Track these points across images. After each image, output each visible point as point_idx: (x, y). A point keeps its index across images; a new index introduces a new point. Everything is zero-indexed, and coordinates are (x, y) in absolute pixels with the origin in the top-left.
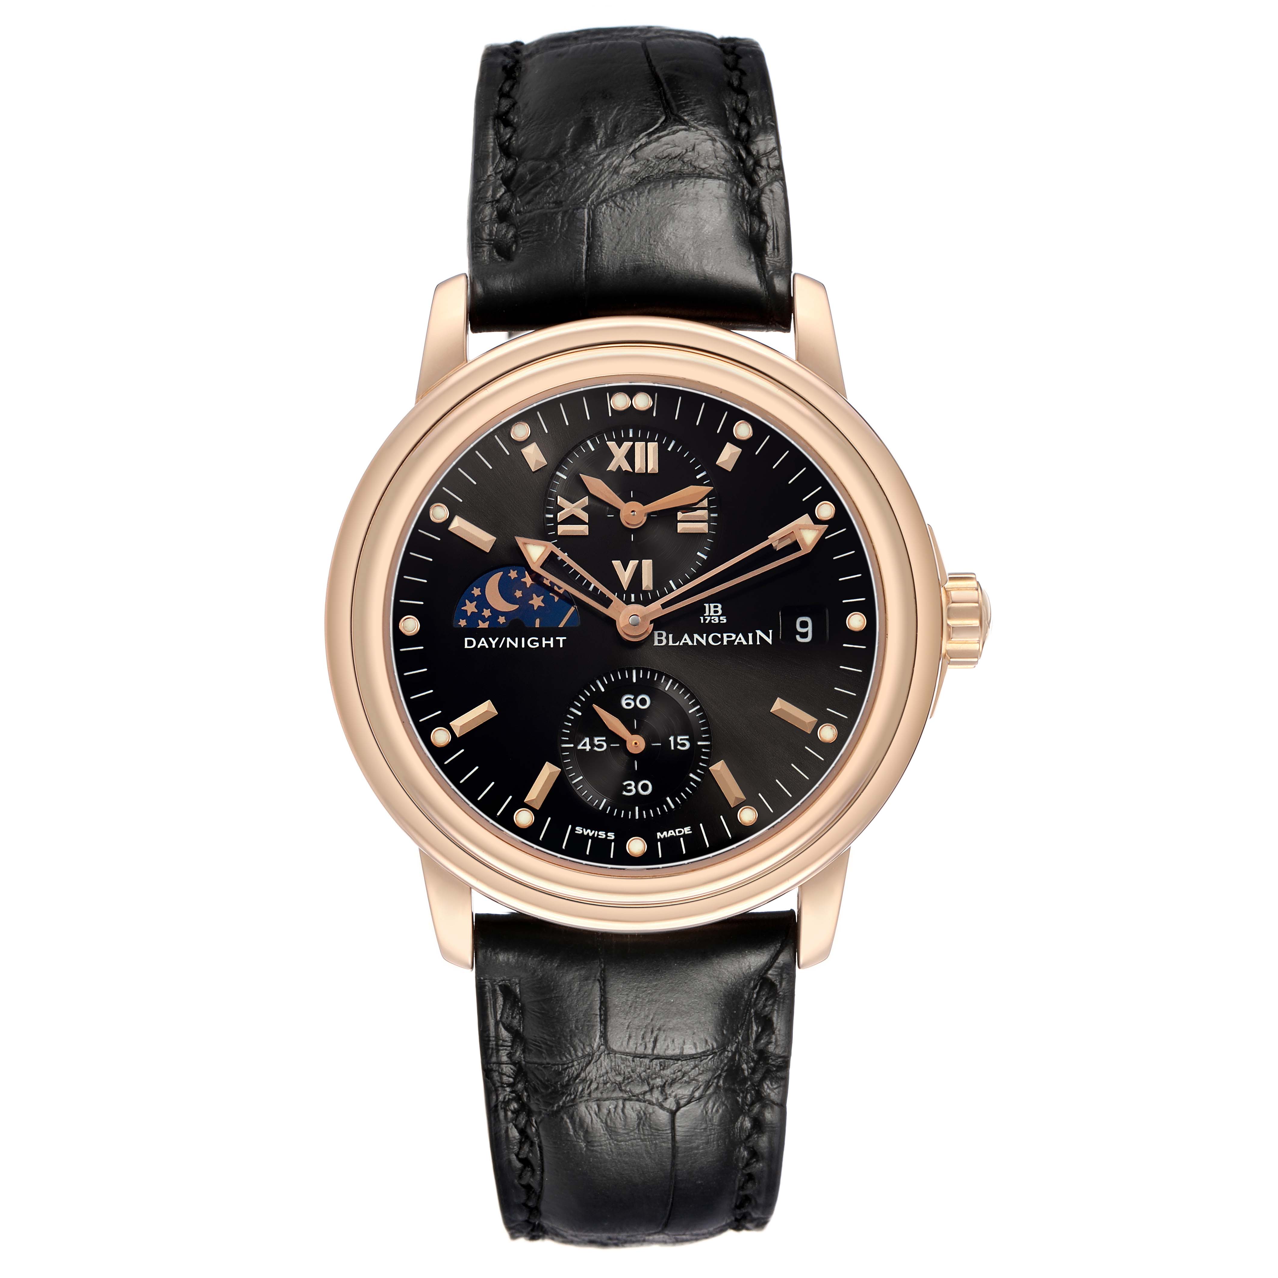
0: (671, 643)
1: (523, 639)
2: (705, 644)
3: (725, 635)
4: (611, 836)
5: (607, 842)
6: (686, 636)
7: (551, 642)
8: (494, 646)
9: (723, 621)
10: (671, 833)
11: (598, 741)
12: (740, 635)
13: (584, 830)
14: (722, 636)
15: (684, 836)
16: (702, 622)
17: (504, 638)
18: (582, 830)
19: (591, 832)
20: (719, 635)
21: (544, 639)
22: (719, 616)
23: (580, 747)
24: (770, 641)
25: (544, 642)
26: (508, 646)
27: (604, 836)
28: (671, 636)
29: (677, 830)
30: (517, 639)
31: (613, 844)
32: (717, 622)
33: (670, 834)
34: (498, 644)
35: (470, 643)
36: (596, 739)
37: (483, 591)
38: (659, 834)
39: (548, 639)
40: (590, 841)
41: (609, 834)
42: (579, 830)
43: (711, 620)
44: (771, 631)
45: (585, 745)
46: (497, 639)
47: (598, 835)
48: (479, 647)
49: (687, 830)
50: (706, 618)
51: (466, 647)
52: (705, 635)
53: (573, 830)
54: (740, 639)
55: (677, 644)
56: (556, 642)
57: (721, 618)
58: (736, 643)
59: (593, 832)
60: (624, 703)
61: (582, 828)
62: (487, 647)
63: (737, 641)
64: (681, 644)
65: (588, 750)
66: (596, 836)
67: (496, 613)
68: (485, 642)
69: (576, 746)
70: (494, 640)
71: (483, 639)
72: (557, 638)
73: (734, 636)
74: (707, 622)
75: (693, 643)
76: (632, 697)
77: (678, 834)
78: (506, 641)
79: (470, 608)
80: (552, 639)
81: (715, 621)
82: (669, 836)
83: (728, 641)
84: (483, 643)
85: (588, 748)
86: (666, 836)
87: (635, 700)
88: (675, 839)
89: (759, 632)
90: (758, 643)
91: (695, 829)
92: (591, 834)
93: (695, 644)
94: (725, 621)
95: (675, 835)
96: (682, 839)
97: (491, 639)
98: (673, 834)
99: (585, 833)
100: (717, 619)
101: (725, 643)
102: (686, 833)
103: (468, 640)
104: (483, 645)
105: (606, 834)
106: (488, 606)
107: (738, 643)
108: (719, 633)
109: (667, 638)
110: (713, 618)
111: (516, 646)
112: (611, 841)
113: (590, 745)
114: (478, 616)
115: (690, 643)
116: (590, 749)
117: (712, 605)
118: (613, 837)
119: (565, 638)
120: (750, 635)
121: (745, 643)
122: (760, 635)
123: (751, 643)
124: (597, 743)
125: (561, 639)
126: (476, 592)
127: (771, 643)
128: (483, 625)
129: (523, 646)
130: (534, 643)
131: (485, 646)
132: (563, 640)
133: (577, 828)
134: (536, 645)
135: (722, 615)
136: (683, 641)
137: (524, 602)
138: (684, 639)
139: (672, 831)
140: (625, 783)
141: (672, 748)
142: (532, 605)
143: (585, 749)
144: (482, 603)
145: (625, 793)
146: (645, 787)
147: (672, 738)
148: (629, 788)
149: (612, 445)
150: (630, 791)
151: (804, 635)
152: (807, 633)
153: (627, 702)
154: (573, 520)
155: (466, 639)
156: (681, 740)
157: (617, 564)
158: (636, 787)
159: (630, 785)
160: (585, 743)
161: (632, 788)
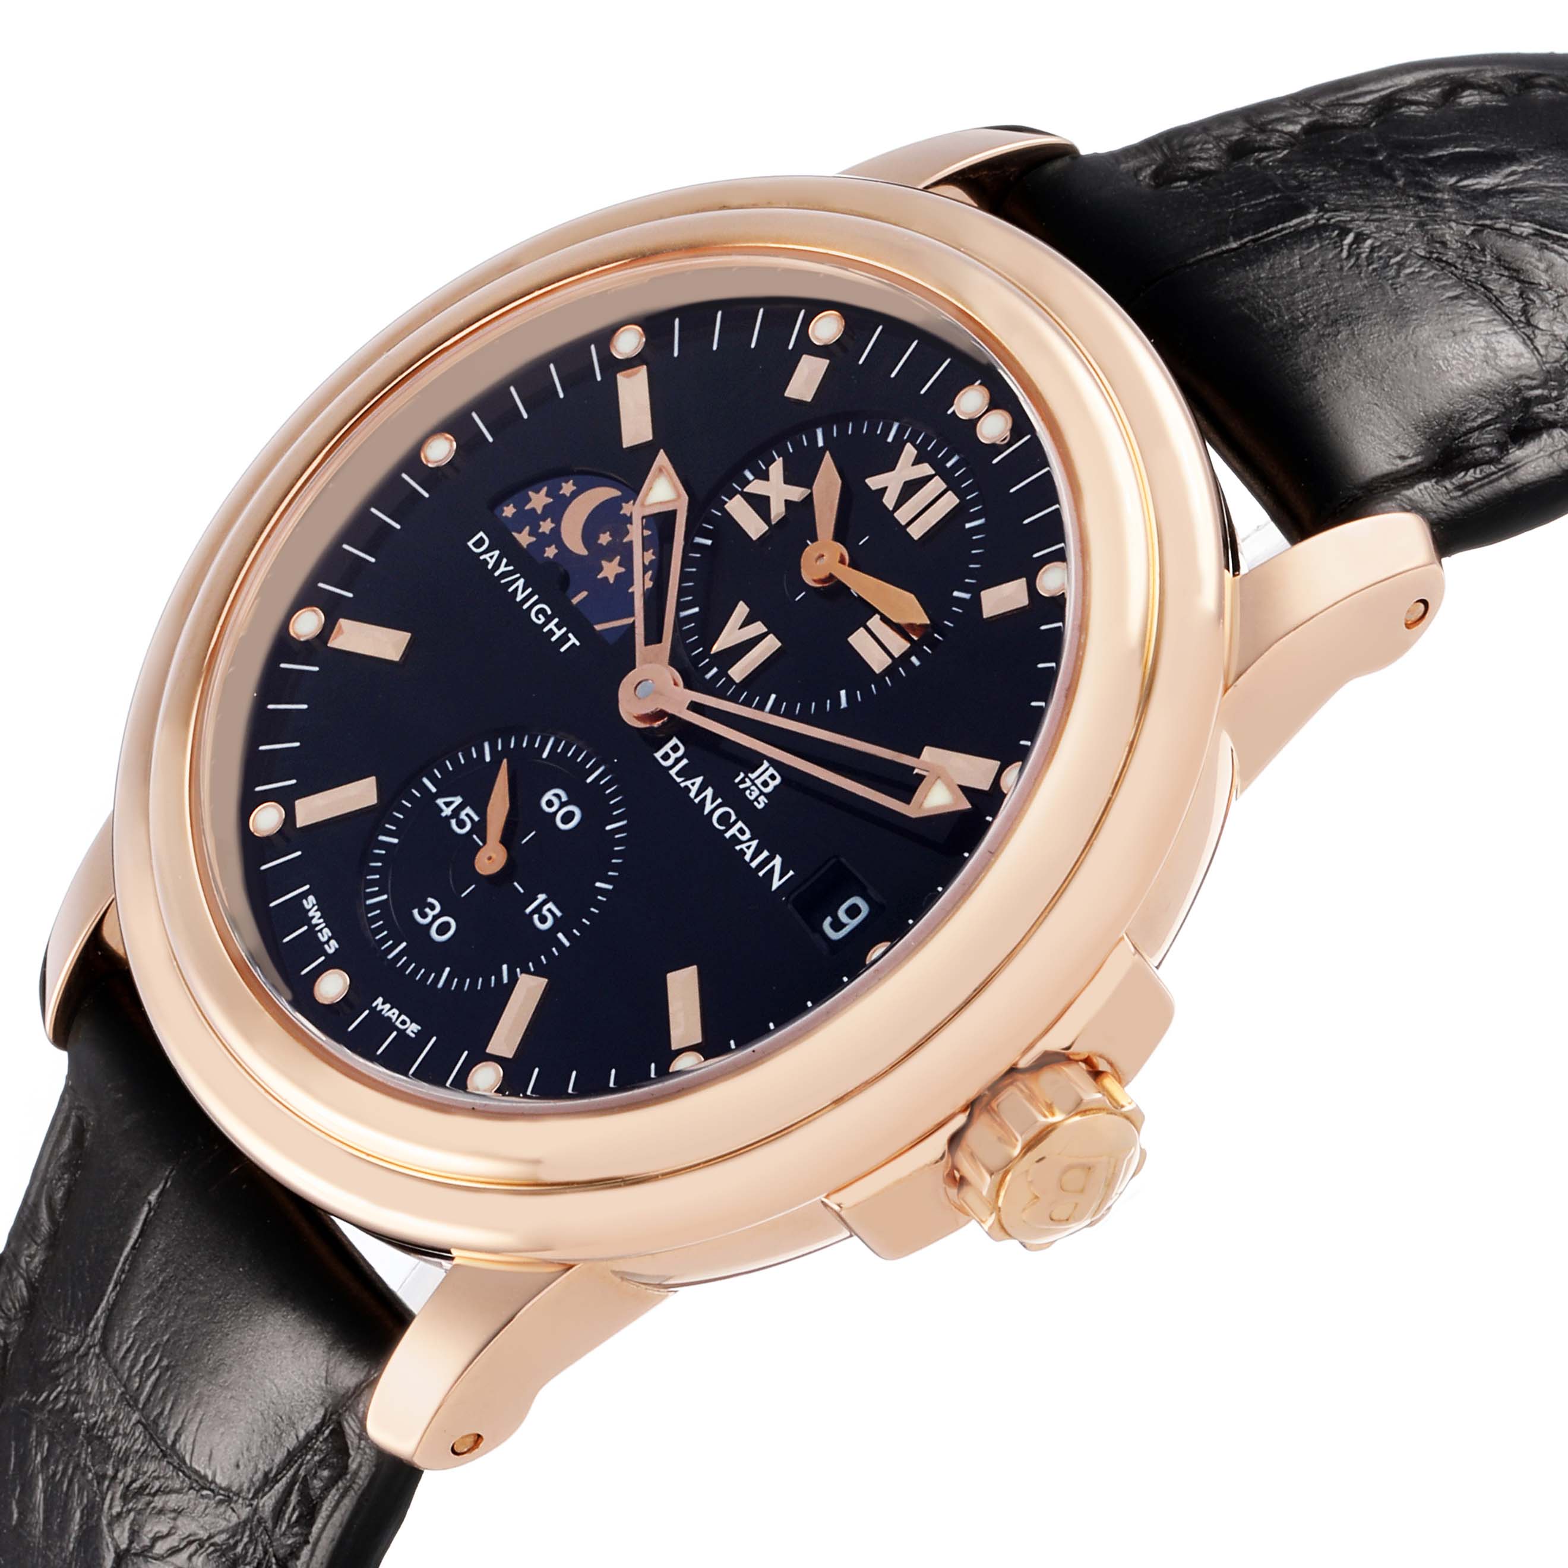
0: (673, 772)
1: (536, 597)
2: (706, 811)
3: (740, 824)
4: (332, 947)
5: (319, 948)
6: (699, 780)
7: (558, 633)
8: (497, 574)
9: (759, 803)
10: (393, 1014)
11: (467, 815)
12: (754, 843)
13: (316, 908)
14: (735, 822)
15: (402, 1033)
16: (737, 780)
17: (518, 575)
18: (314, 906)
19: (320, 918)
20: (733, 818)
21: (556, 620)
22: (761, 793)
23: (440, 802)
24: (776, 884)
25: (552, 625)
26: (510, 590)
27: (324, 939)
28: (685, 761)
29: (403, 1017)
30: (530, 590)
31: (322, 958)
32: (752, 798)
33: (390, 1014)
34: (504, 575)
35: (479, 543)
36: (468, 810)
37: (575, 495)
38: (380, 1000)
39: (559, 626)
40: (305, 928)
41: (333, 943)
42: (310, 902)
43: (748, 788)
44: (791, 873)
45: (448, 804)
46: (511, 568)
47: (321, 930)
48: (482, 558)
49: (412, 1029)
50: (747, 780)
51: (470, 544)
52: (719, 800)
53: (305, 895)
54: (748, 847)
55: (679, 780)
56: (564, 639)
57: (762, 799)
58: (738, 848)
59: (322, 920)
60: (548, 796)
61: (315, 902)
62: (490, 567)
63: (743, 846)
64: (682, 785)
65: (443, 814)
66: (318, 928)
67: (555, 536)
68: (495, 558)
69: (439, 795)
70: (506, 566)
71: (497, 553)
72: (570, 635)
73: (748, 835)
74: (741, 786)
75: (697, 796)
76: (564, 798)
77: (398, 1024)
78: (517, 579)
79: (538, 500)
80: (564, 630)
81: (751, 794)
82: (386, 1015)
83: (734, 836)
84: (491, 557)
85: (447, 812)
86: (383, 1013)
87: (563, 805)
88: (388, 1025)
89: (778, 861)
90: (761, 874)
91: (422, 1038)
92: (314, 921)
93: (697, 801)
94: (760, 807)
95: (394, 1020)
96: (395, 1033)
97: (505, 561)
98: (394, 1018)
99: (311, 914)
100: (756, 793)
101: (728, 835)
102: (408, 1032)
103: (481, 538)
104: (489, 559)
105: (330, 939)
106: (557, 521)
107: (741, 849)
108: (736, 815)
109: (678, 761)
110: (753, 788)
111: (519, 598)
112: (325, 953)
113: (453, 811)
114: (532, 519)
115: (692, 795)
116: (446, 816)
117: (771, 771)
118: (331, 951)
119: (578, 644)
120: (765, 854)
121: (747, 858)
122: (773, 867)
123: (754, 865)
124: (463, 816)
125: (573, 640)
126: (568, 488)
127: (774, 887)
128: (524, 538)
129: (525, 607)
130: (540, 616)
131: (488, 563)
132: (574, 644)
133: (311, 898)
134: (539, 619)
135: (766, 795)
136: (688, 783)
137: (599, 554)
138: (692, 781)
139: (397, 1012)
140: (430, 900)
141: (528, 910)
142: (601, 569)
143: (442, 811)
144: (557, 509)
145: (415, 912)
146: (443, 929)
147: (542, 897)
148: (427, 910)
149: (909, 451)
150: (424, 915)
151: (837, 925)
152: (844, 925)
153: (552, 800)
154: (760, 504)
155: (481, 534)
156: (549, 910)
157: (742, 610)
158: (435, 918)
159: (433, 908)
160: (451, 803)
161: (431, 914)
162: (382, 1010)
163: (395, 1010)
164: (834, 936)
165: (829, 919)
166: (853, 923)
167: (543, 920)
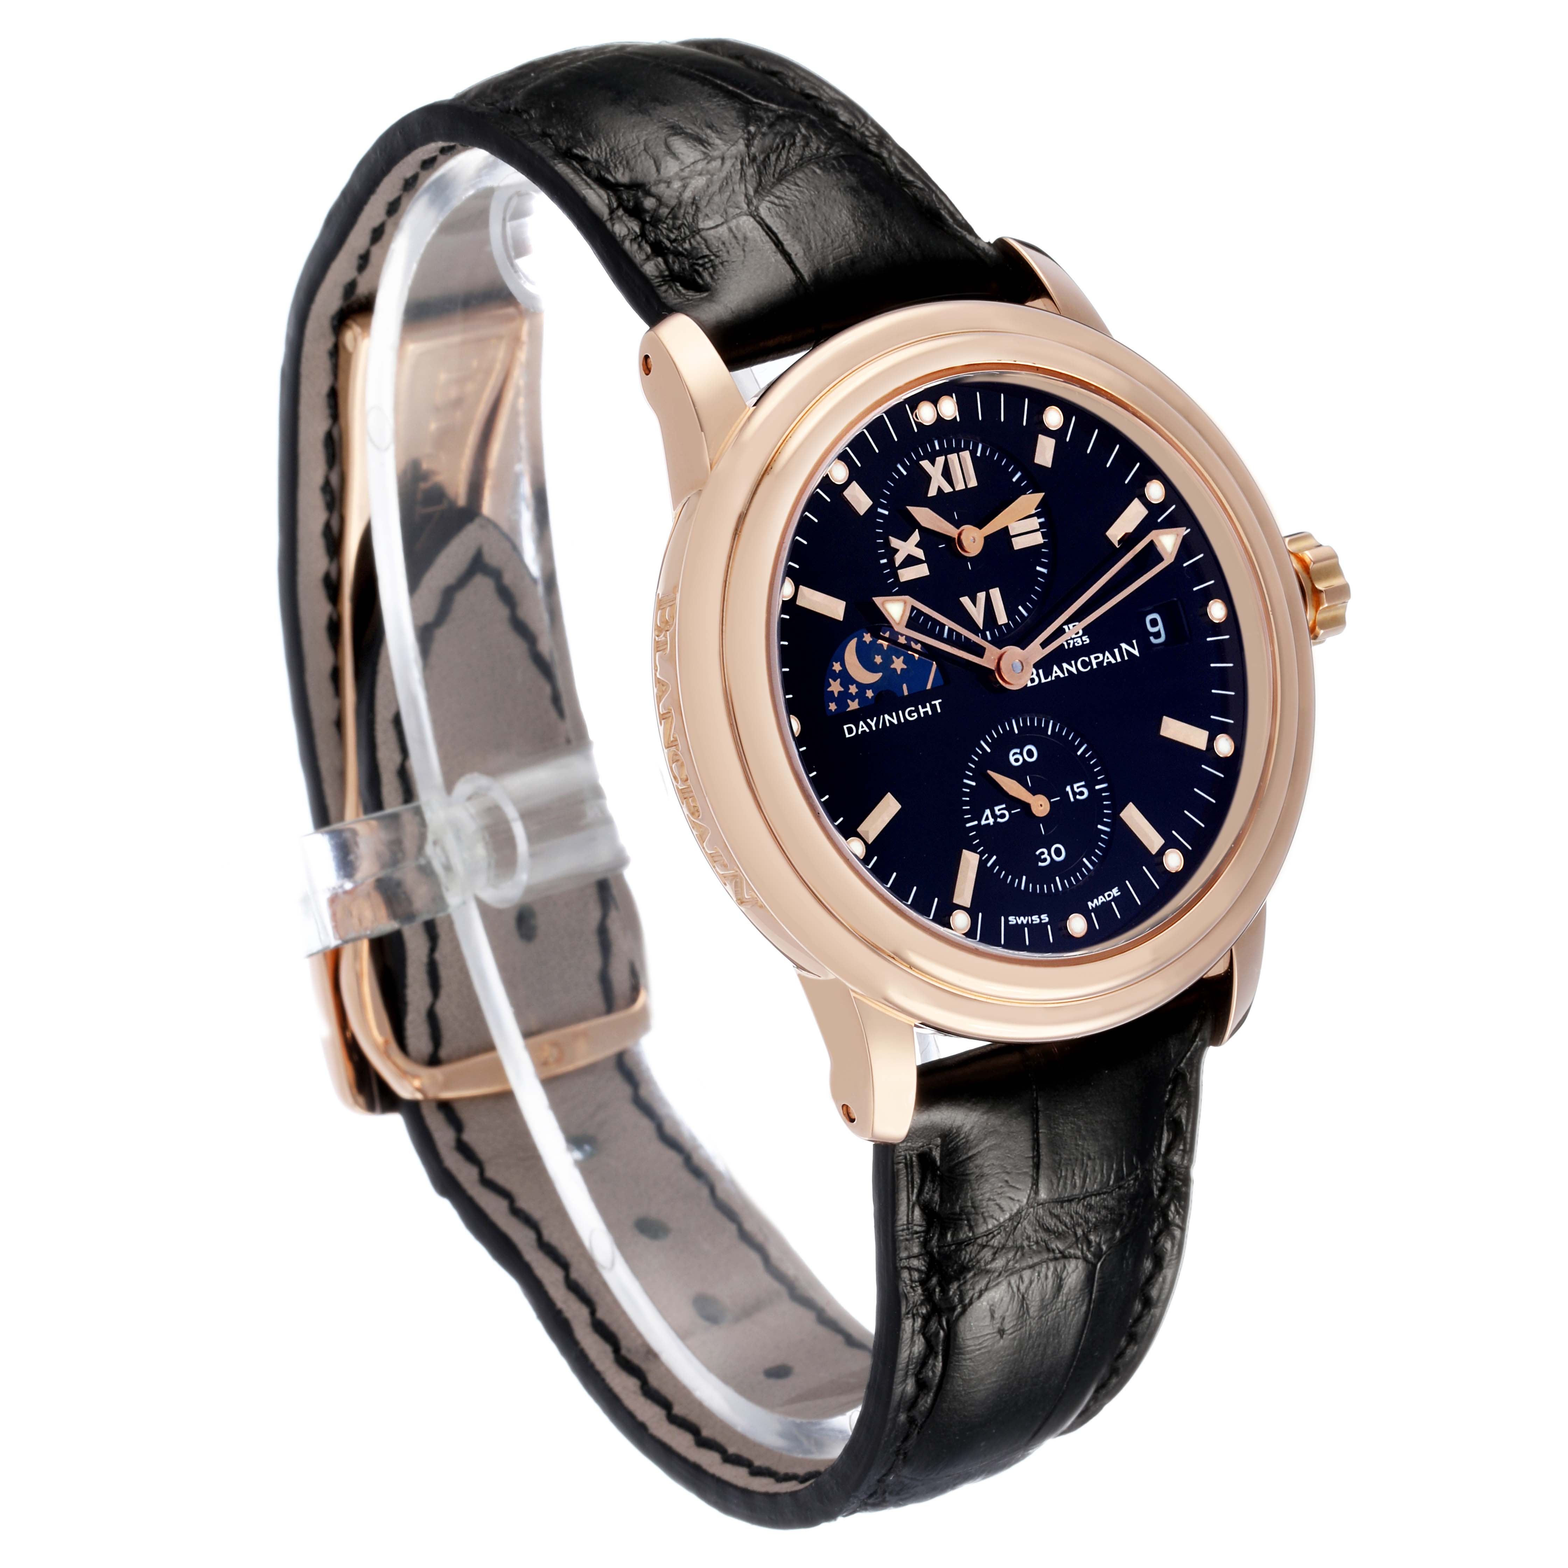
0: (1043, 681)
1: (900, 712)
2: (1075, 672)
3: (1092, 657)
4: (1045, 918)
5: (1042, 926)
6: (1055, 668)
7: (928, 709)
8: (874, 728)
9: (1086, 641)
10: (1101, 899)
11: (999, 810)
12: (1107, 654)
13: (1017, 918)
14: (1090, 659)
15: (1115, 899)
16: (1066, 647)
17: (882, 717)
18: (1016, 919)
19: (1025, 919)
20: (1087, 659)
21: (920, 707)
22: (1081, 637)
23: (983, 822)
24: (1136, 652)
25: (922, 711)
26: (888, 725)
27: (1038, 921)
28: (1041, 671)
29: (1106, 895)
30: (894, 714)
31: (1049, 927)
32: (1081, 643)
33: (1100, 901)
34: (877, 724)
35: (850, 730)
36: (996, 808)
37: (843, 665)
38: (1090, 903)
39: (924, 707)
40: (1026, 929)
41: (1043, 917)
42: (1012, 920)
43: (1074, 643)
44: (1134, 641)
45: (987, 819)
46: (875, 718)
47: (1032, 921)
48: (860, 733)
49: (1115, 892)
50: (1069, 642)
51: (848, 736)
52: (1073, 662)
53: (1007, 921)
54: (1108, 658)
55: (1049, 679)
56: (933, 707)
57: (1084, 638)
58: (1105, 664)
59: (1027, 918)
60: (1012, 759)
61: (1014, 917)
62: (868, 730)
63: (1106, 660)
64: (1053, 678)
65: (992, 824)
66: (1030, 922)
67: (862, 688)
68: (864, 726)
69: (980, 821)
70: (872, 721)
71: (861, 723)
72: (933, 703)
73: (1101, 656)
74: (1071, 646)
75: (1064, 674)
76: (1018, 751)
77: (1108, 899)
78: (884, 718)
79: (835, 687)
80: (928, 705)
81: (1078, 643)
82: (1100, 904)
83: (1097, 663)
84: (862, 727)
85: (991, 821)
86: (1098, 905)
87: (1021, 754)
88: (1106, 905)
89: (1124, 646)
90: (1126, 658)
91: (1123, 889)
92: (1025, 922)
93: (1066, 675)
94: (1088, 641)
95: (1105, 901)
96: (1113, 903)
97: (869, 720)
98: (1104, 900)
99: (1019, 922)
100: (1079, 640)
101: (1095, 666)
102: (1116, 895)
103: (847, 728)
104: (863, 729)
105: (1040, 918)
106: (853, 681)
107: (1107, 663)
108: (1086, 657)
109: (1038, 675)
110: (1075, 640)
111: (895, 722)
112: (1046, 924)
113: (992, 818)
114: (845, 696)
115: (1062, 676)
116: (994, 822)
117: (1071, 626)
118: (1047, 920)
119: (940, 701)
120: (1116, 651)
121: (1113, 661)
122: (1126, 649)
123: (1119, 660)
124: (998, 813)
125: (937, 702)
126: (837, 667)
127: (1138, 655)
128: (854, 705)
129: (902, 721)
130: (913, 714)
131: (865, 731)
132: (939, 703)
133: (1011, 918)
134: (914, 716)
135: (1083, 635)
136: (1054, 675)
137: (885, 667)
138: (1054, 672)
139: (1101, 897)
140: (1038, 853)
141: (1072, 799)
142: (895, 670)
143: (989, 824)
144: (846, 678)
145: (1040, 864)
146: (1058, 852)
147: (1068, 789)
148: (1043, 857)
149: (925, 464)
150: (1045, 860)
151: (1157, 635)
152: (1159, 632)
153: (1015, 758)
154: (911, 561)
155: (845, 727)
156: (1078, 788)
157: (965, 601)
158: (1050, 854)
159: (1043, 853)
160: (987, 816)
161: (1046, 856)
162: (1096, 904)
163: (1100, 897)
164: (1162, 639)
165: (1152, 638)
166: (1160, 627)
167: (1082, 793)
